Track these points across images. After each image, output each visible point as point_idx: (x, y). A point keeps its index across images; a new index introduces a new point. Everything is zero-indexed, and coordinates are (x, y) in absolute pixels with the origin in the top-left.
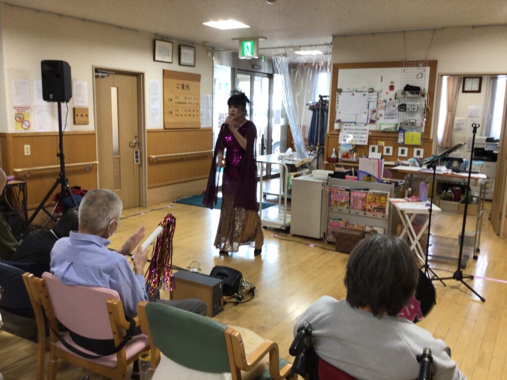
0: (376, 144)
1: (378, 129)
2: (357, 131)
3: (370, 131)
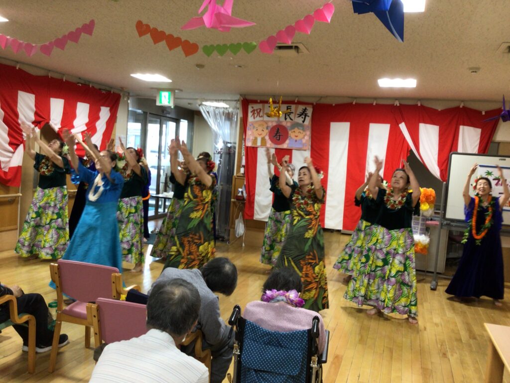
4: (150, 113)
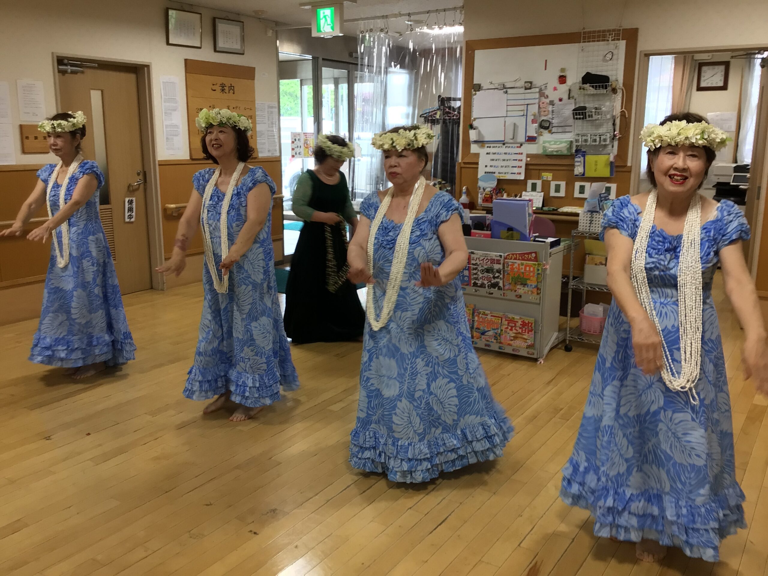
0: (539, 177)
1: (540, 151)
2: (507, 157)
4: (323, 59)
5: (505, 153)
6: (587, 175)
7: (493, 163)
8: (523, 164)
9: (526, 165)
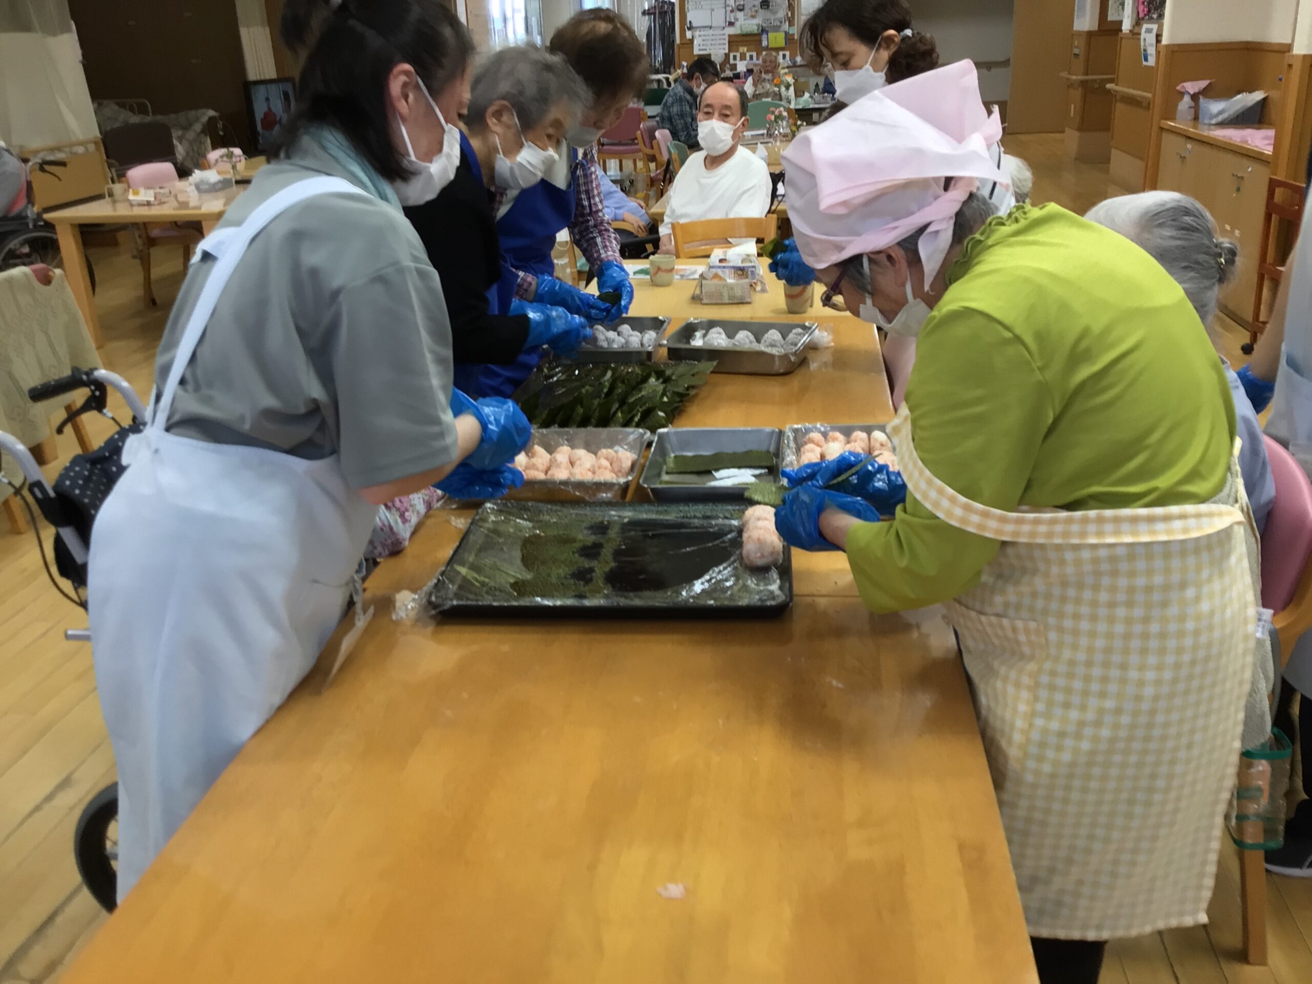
0: (737, 51)
1: (739, 32)
2: (713, 38)
3: (730, 36)
5: (713, 35)
6: (770, 46)
7: (704, 43)
8: (727, 42)
9: (729, 42)
